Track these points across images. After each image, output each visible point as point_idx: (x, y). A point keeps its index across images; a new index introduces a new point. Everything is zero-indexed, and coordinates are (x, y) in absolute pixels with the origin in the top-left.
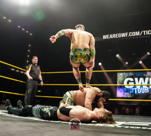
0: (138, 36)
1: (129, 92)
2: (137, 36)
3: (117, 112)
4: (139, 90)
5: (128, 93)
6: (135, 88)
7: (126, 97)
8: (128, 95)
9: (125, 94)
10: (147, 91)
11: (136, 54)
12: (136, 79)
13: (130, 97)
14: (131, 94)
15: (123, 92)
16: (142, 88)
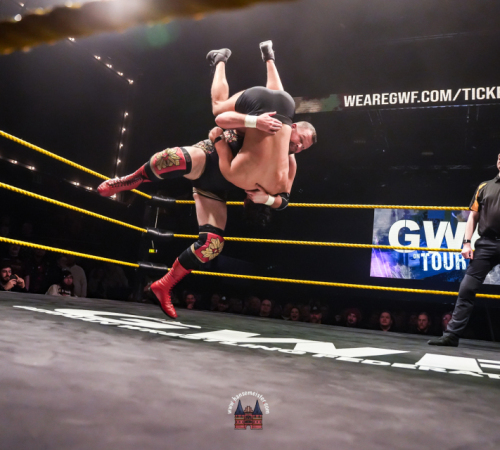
0: (448, 103)
1: (407, 265)
2: (444, 103)
3: (388, 320)
4: (436, 259)
5: (404, 267)
6: (423, 255)
7: (397, 276)
8: (403, 272)
9: (396, 267)
10: (461, 263)
11: (432, 154)
12: (428, 225)
13: (410, 278)
14: (414, 269)
15: (388, 263)
16: (445, 254)
